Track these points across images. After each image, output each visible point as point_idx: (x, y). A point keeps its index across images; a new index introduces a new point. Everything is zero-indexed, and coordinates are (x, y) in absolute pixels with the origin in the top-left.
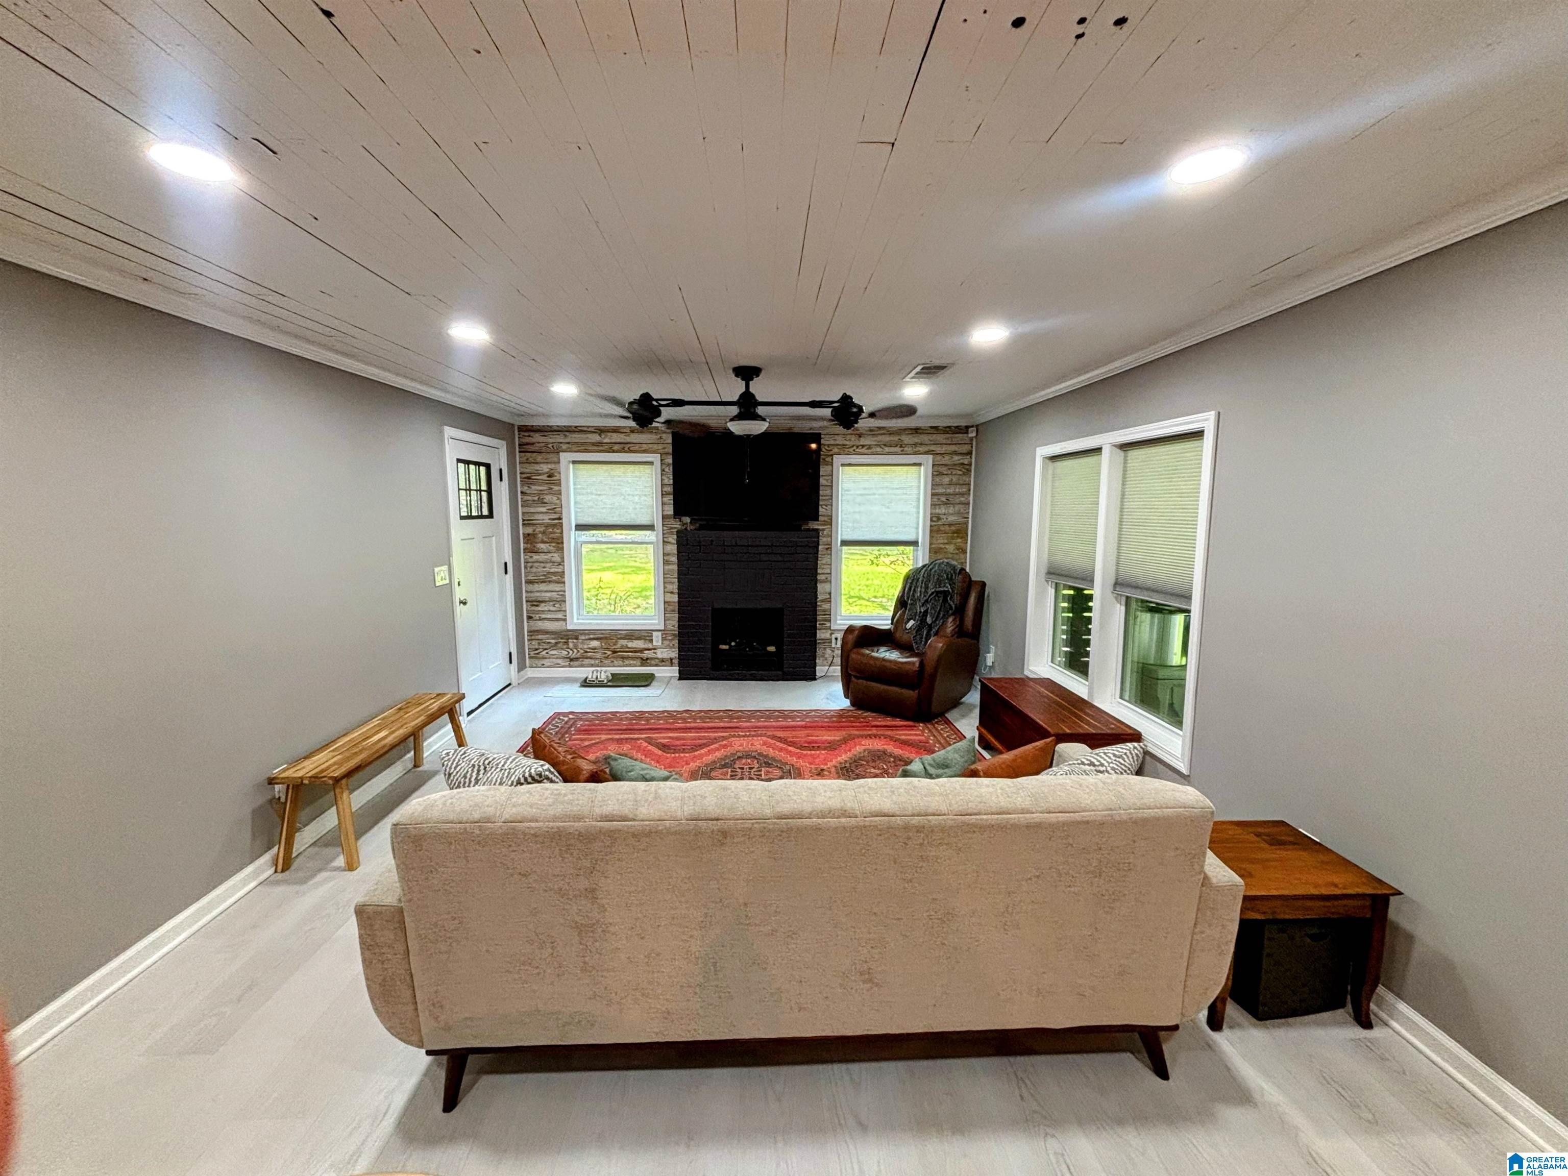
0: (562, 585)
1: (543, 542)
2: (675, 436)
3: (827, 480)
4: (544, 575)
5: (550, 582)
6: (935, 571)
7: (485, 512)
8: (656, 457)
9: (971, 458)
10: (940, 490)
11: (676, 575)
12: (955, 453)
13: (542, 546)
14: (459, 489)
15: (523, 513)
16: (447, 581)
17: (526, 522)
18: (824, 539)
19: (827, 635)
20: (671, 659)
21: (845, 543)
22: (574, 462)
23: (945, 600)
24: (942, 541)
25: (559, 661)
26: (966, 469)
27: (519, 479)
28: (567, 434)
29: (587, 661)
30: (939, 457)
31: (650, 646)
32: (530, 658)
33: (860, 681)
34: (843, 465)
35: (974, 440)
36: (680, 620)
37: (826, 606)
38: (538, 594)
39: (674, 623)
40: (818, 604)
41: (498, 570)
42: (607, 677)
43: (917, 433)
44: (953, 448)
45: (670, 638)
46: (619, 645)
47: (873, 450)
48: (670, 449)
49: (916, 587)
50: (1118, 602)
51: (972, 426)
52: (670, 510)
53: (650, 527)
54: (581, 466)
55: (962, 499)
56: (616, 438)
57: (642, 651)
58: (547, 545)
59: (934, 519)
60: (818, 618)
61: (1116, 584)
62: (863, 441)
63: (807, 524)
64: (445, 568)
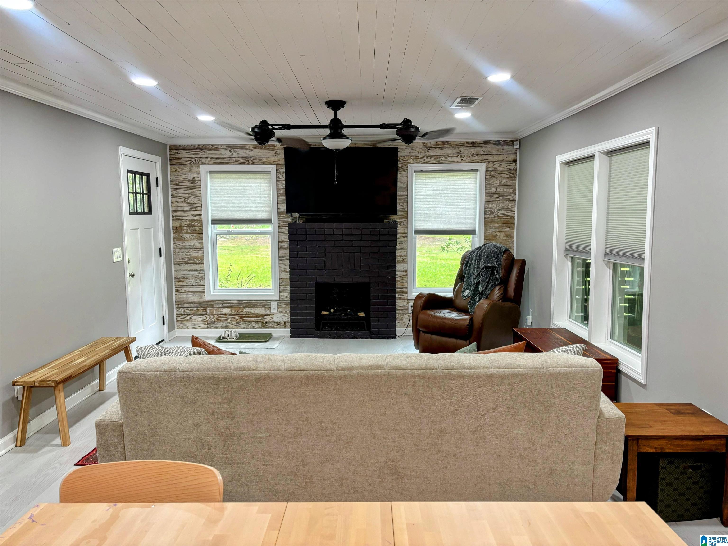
0: (202, 266)
1: (187, 233)
2: (288, 151)
3: (404, 184)
4: (188, 258)
5: (192, 263)
6: (485, 252)
7: (146, 210)
8: (272, 168)
9: (516, 164)
10: (493, 190)
11: (288, 258)
12: (503, 161)
13: (187, 236)
14: (129, 192)
15: (173, 211)
16: (121, 259)
17: (174, 218)
18: (402, 230)
19: (405, 304)
20: (285, 323)
21: (418, 232)
22: (211, 172)
23: (492, 273)
24: (495, 230)
25: (199, 324)
26: (512, 173)
27: (170, 186)
28: (206, 150)
29: (220, 324)
30: (490, 165)
31: (269, 312)
32: (177, 321)
33: (427, 335)
34: (416, 172)
35: (518, 150)
36: (291, 291)
37: (403, 281)
38: (184, 273)
39: (286, 295)
40: (397, 279)
41: (155, 253)
42: (236, 336)
43: (473, 146)
44: (501, 157)
45: (284, 306)
46: (244, 312)
47: (439, 159)
48: (283, 161)
49: (471, 264)
50: (608, 267)
51: (517, 140)
52: (283, 208)
53: (268, 221)
54: (216, 175)
55: (510, 197)
56: (243, 153)
57: (262, 316)
58: (190, 235)
59: (488, 213)
60: (397, 290)
61: (606, 254)
62: (432, 153)
63: (388, 217)
64: (119, 249)
